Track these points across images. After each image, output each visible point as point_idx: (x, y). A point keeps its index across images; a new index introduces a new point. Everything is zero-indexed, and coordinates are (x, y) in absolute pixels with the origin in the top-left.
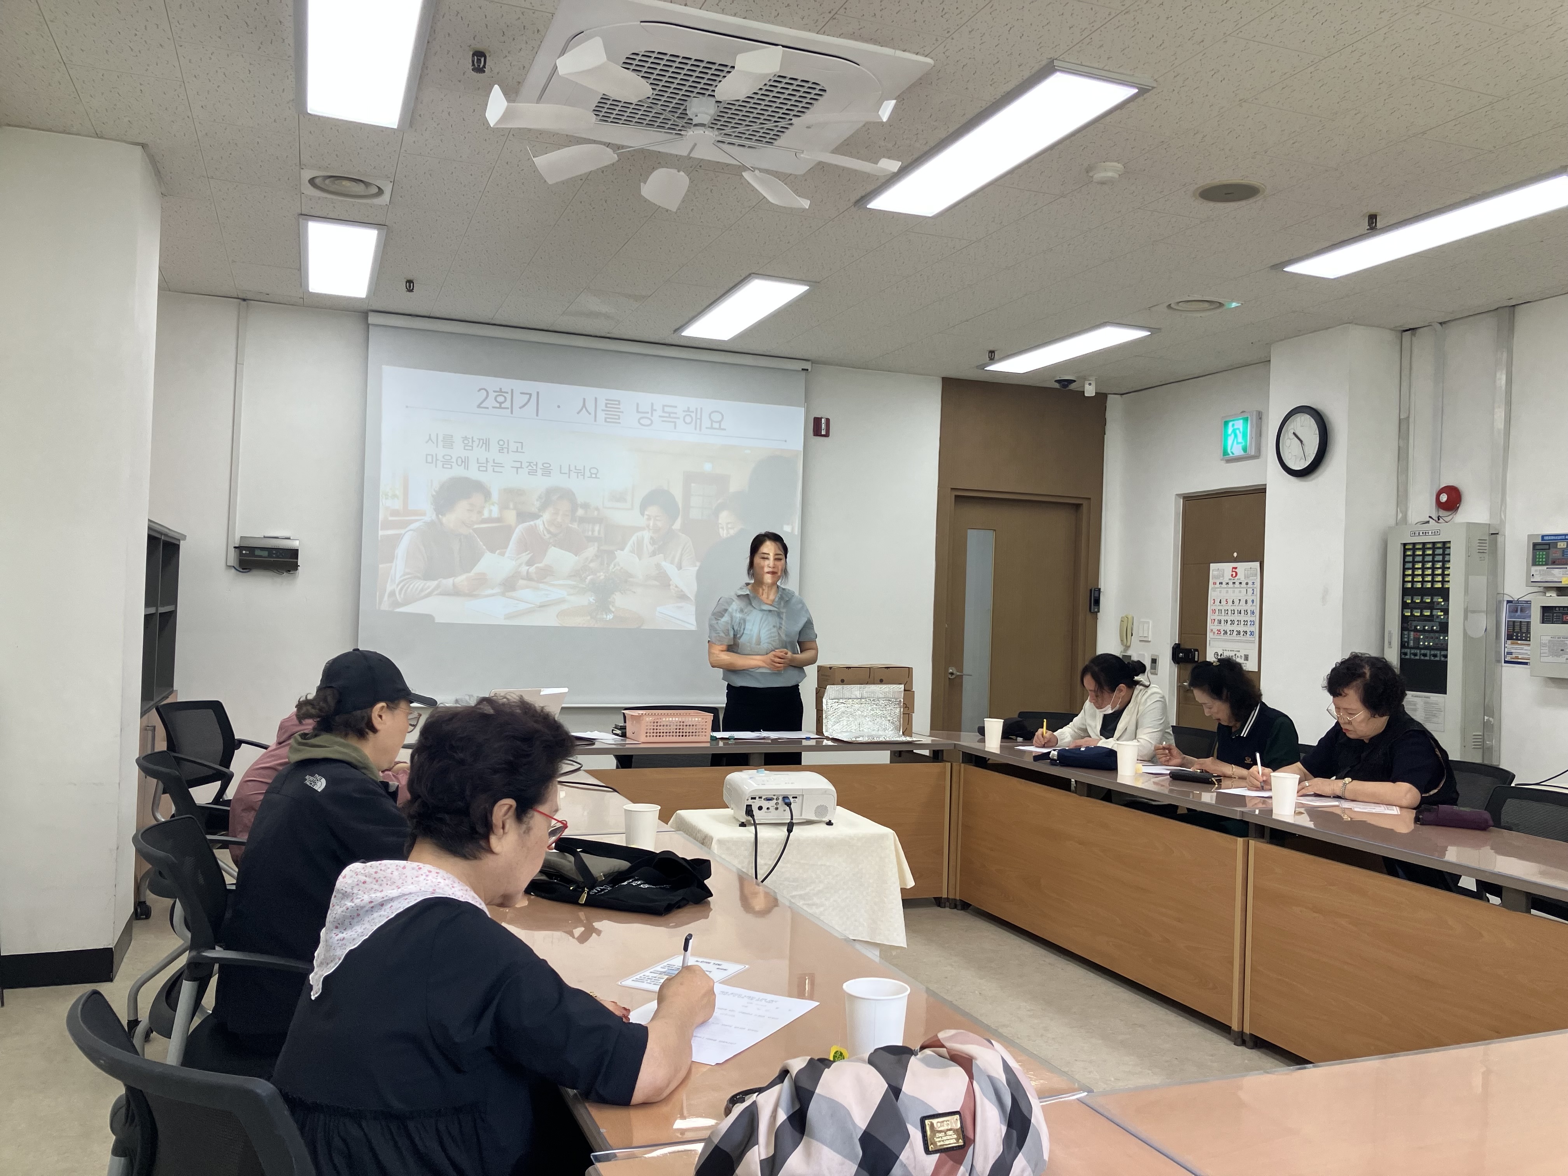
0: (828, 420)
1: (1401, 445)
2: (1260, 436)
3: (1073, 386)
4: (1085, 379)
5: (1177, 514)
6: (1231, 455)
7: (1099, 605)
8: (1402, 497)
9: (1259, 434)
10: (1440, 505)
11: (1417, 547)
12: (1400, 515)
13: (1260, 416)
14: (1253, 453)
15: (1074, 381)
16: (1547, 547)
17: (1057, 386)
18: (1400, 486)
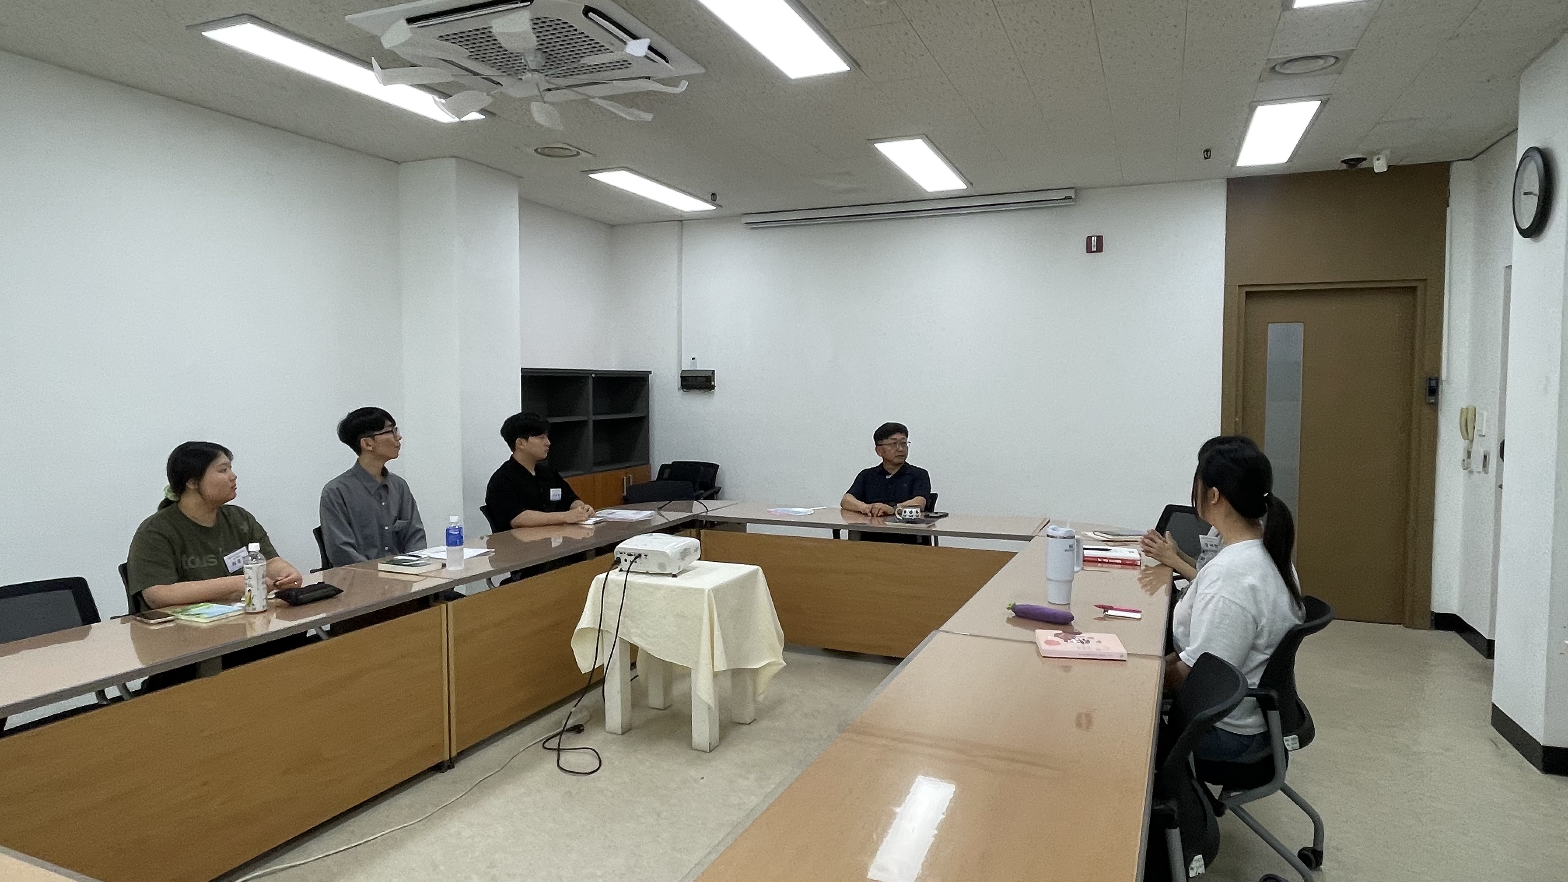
0: (1100, 239)
3: (1364, 165)
4: (1372, 153)
7: (1439, 395)
15: (1364, 159)
17: (1344, 166)
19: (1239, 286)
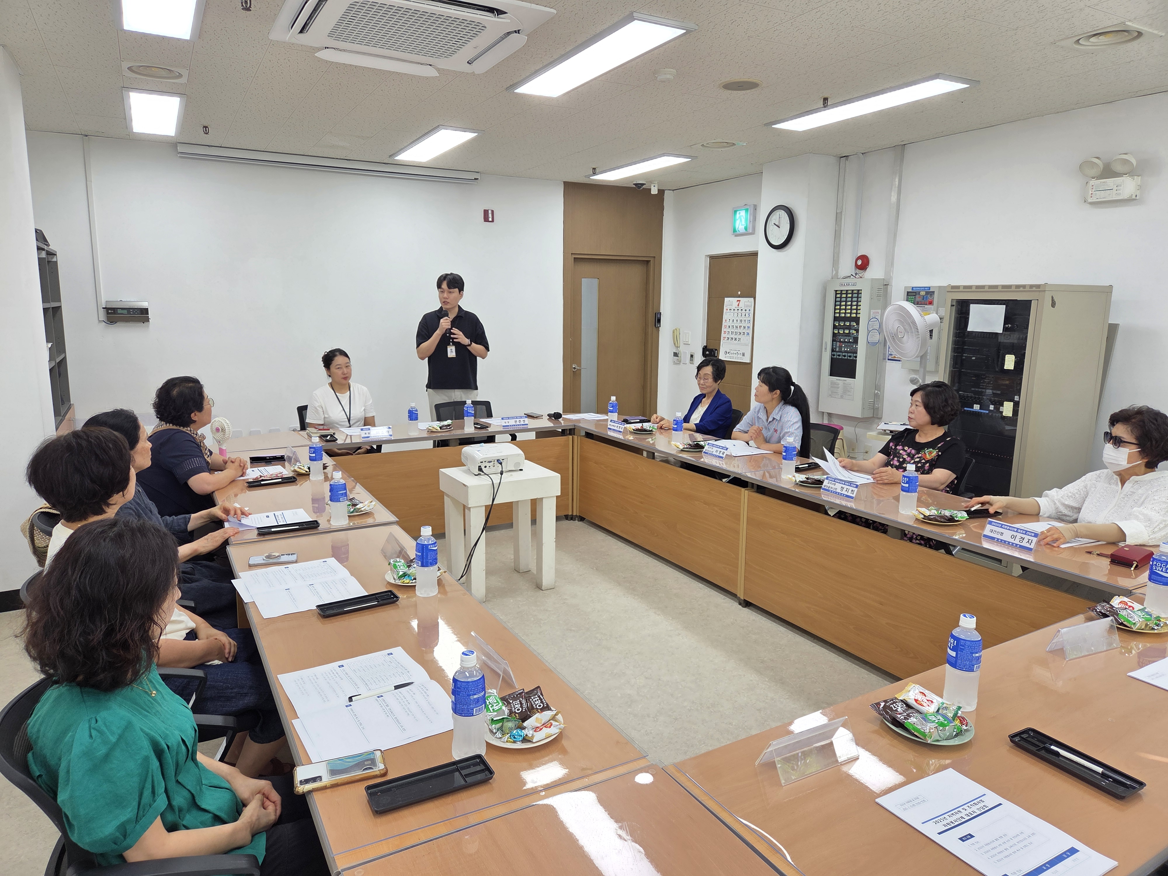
0: (493, 211)
1: (837, 229)
2: (755, 220)
3: (644, 187)
4: (651, 182)
5: (705, 267)
6: (738, 232)
7: (660, 323)
8: (836, 262)
9: (754, 219)
10: (857, 267)
11: (843, 292)
12: (834, 272)
13: (755, 208)
14: (751, 231)
15: (645, 184)
16: (915, 294)
17: (635, 186)
18: (835, 254)
19: (572, 254)
